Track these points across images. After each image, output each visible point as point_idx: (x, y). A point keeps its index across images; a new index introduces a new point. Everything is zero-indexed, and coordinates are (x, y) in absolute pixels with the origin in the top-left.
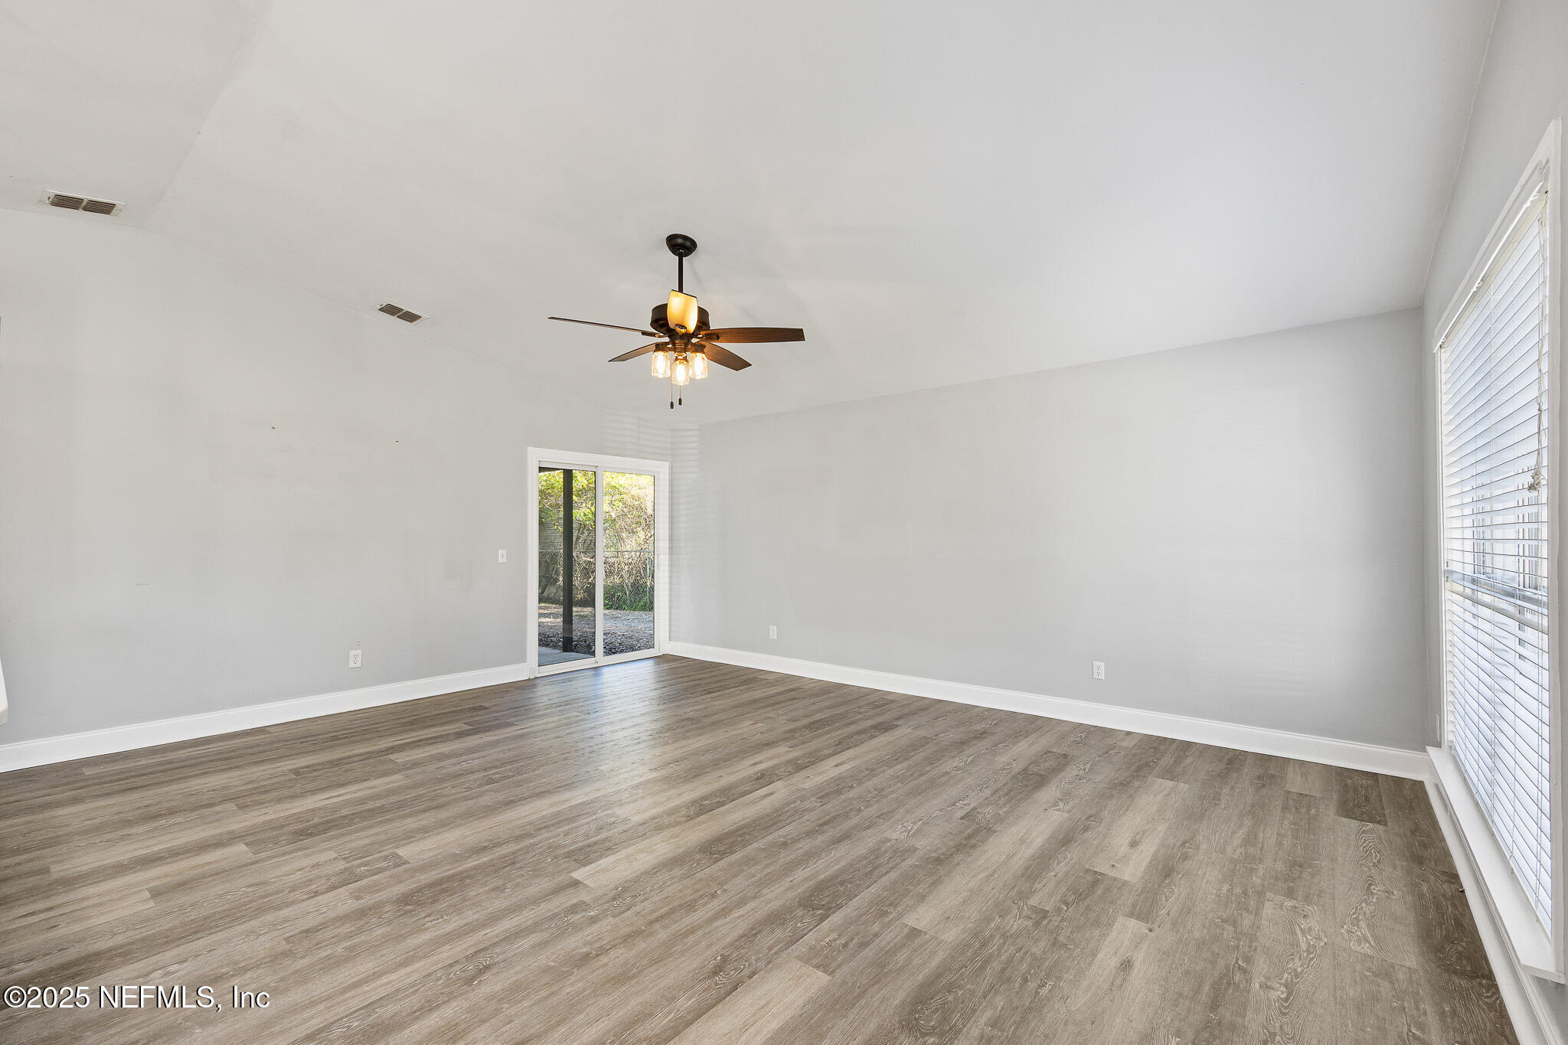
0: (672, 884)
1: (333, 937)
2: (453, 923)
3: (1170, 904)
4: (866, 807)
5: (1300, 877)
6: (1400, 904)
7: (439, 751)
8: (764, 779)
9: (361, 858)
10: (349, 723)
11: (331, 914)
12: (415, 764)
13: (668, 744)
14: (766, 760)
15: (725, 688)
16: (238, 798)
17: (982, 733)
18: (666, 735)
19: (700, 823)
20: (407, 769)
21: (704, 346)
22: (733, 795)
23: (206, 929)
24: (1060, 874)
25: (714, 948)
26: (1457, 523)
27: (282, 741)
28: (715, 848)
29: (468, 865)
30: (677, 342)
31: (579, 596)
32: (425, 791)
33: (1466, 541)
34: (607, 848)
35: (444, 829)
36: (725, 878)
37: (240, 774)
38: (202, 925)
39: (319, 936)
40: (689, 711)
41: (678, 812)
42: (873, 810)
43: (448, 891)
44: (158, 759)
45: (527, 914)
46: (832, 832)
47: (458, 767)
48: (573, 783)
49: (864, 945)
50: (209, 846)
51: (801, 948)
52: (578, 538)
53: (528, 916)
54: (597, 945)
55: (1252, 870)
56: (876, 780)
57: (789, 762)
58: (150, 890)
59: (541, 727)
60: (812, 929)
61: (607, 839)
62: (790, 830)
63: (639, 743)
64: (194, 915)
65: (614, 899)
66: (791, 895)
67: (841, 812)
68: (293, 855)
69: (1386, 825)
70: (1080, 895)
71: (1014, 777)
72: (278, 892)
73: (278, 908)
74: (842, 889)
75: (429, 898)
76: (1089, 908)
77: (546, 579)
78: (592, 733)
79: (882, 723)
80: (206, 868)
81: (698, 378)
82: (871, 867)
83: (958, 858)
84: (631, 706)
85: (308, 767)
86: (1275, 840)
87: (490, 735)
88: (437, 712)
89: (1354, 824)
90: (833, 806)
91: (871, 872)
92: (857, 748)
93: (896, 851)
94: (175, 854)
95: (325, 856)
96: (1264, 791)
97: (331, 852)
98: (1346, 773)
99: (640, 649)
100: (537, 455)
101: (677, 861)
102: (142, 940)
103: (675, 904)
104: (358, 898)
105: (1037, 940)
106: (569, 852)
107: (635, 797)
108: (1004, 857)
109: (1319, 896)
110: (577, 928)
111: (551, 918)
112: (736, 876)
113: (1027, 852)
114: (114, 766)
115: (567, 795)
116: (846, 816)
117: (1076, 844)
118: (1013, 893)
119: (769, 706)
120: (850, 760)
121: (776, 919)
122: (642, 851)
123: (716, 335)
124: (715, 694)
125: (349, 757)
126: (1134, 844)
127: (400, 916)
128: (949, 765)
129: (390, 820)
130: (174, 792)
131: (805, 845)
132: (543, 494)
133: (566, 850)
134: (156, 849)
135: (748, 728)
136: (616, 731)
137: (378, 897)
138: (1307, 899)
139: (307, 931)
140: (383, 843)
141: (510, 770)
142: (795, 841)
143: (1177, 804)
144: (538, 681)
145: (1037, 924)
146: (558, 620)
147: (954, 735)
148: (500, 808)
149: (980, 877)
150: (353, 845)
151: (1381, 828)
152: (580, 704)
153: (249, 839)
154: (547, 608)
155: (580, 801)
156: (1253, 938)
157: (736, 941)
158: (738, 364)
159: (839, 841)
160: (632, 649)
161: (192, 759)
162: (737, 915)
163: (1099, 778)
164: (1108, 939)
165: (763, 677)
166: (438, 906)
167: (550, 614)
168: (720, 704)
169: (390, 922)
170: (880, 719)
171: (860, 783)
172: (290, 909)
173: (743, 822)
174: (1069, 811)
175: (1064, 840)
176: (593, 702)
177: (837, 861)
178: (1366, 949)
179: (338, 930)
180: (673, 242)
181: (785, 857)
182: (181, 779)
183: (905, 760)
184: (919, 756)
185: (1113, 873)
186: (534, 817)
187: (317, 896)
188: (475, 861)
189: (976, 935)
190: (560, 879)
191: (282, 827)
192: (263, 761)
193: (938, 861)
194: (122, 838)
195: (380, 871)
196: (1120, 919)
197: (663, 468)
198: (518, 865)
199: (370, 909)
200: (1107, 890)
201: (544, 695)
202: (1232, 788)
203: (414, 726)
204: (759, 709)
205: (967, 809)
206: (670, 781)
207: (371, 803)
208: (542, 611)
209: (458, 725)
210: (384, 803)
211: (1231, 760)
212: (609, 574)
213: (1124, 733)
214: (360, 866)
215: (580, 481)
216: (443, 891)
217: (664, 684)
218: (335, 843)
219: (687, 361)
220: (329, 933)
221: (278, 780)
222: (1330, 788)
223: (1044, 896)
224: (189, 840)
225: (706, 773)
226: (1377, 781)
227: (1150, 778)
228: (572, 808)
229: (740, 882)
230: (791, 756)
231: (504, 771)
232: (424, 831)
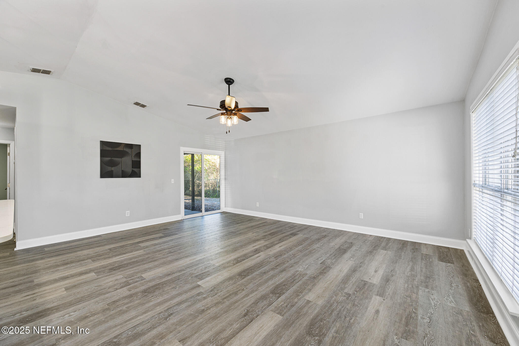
0: (230, 286)
1: (122, 304)
2: (160, 299)
3: (390, 291)
4: (290, 260)
5: (429, 281)
6: (461, 289)
7: (154, 243)
8: (257, 251)
9: (130, 277)
10: (126, 234)
11: (122, 296)
12: (147, 247)
13: (226, 240)
14: (258, 245)
15: (243, 222)
16: (92, 258)
17: (325, 236)
18: (225, 237)
19: (237, 266)
20: (144, 248)
21: (237, 114)
22: (247, 256)
23: (82, 301)
24: (354, 282)
25: (244, 308)
26: (477, 168)
27: (106, 239)
28: (243, 274)
29: (164, 280)
30: (228, 112)
31: (196, 193)
32: (150, 256)
33: (480, 174)
34: (208, 274)
35: (157, 268)
36: (246, 284)
37: (93, 250)
38: (81, 299)
39: (118, 303)
40: (232, 229)
41: (230, 262)
42: (292, 261)
43: (158, 288)
44: (68, 245)
45: (184, 296)
46: (279, 269)
47: (160, 248)
48: (197, 253)
49: (292, 306)
50: (83, 273)
51: (272, 307)
52: (196, 175)
53: (184, 297)
54: (206, 306)
55: (414, 279)
56: (292, 251)
57: (265, 246)
58: (65, 288)
59: (186, 235)
60: (275, 301)
61: (208, 271)
62: (266, 268)
63: (217, 240)
64: (78, 296)
65: (211, 291)
66: (268, 289)
67: (282, 262)
68: (110, 276)
69: (454, 264)
70: (361, 288)
71: (336, 250)
72: (105, 289)
73: (105, 294)
74: (284, 287)
75: (152, 291)
76: (363, 293)
77: (186, 188)
78: (202, 237)
79: (293, 233)
80: (82, 281)
81: (235, 124)
82: (293, 280)
83: (320, 277)
84: (214, 228)
85: (114, 248)
86: (420, 269)
87: (170, 238)
88: (153, 230)
89: (444, 264)
90: (280, 260)
91: (293, 282)
92: (286, 241)
93: (300, 275)
94: (72, 276)
95: (119, 276)
96: (415, 254)
97: (121, 276)
98: (439, 247)
99: (216, 210)
100: (183, 149)
101: (230, 278)
102: (62, 304)
103: (231, 293)
104: (130, 291)
105: (349, 303)
106: (196, 276)
107: (217, 258)
108: (335, 276)
109: (436, 287)
110: (200, 301)
111: (191, 297)
112: (250, 283)
113: (342, 275)
114: (54, 247)
115: (195, 257)
116: (284, 263)
117: (358, 272)
118: (339, 288)
119: (257, 228)
120: (284, 245)
121: (264, 297)
122: (219, 275)
123: (240, 110)
124: (240, 224)
125: (126, 245)
126: (376, 271)
127: (143, 297)
128: (315, 246)
129: (139, 265)
130: (72, 256)
131: (271, 273)
132: (185, 162)
133: (195, 275)
134: (67, 274)
135: (250, 235)
136: (210, 236)
137: (136, 290)
138: (432, 289)
139: (114, 302)
140: (137, 273)
141: (177, 249)
142: (268, 272)
143: (388, 258)
144: (185, 220)
145: (347, 298)
146: (190, 201)
147: (316, 237)
148: (174, 261)
149: (328, 283)
150: (128, 273)
151: (452, 265)
152: (198, 228)
153: (96, 271)
154: (186, 197)
155: (199, 259)
156: (417, 302)
157: (251, 305)
158: (247, 119)
159: (282, 271)
160: (213, 210)
161: (78, 245)
162: (251, 296)
163: (363, 250)
164: (371, 303)
165: (255, 219)
166: (155, 294)
167: (187, 199)
168: (242, 227)
169: (140, 299)
170: (292, 232)
171: (288, 253)
172: (108, 294)
173: (251, 266)
174: (354, 261)
175: (354, 270)
176: (202, 227)
177: (282, 278)
178: (453, 305)
179: (123, 302)
180: (227, 80)
181: (265, 277)
182: (75, 251)
183: (301, 245)
184: (305, 244)
185: (370, 281)
186: (185, 264)
187: (117, 290)
188: (167, 278)
189: (328, 303)
190: (194, 285)
191: (106, 267)
192: (100, 246)
193: (314, 278)
194: (56, 271)
195: (137, 282)
196: (374, 296)
197: (222, 153)
198: (180, 280)
199: (134, 294)
200: (369, 287)
201: (187, 225)
202: (405, 253)
203: (146, 235)
204: (254, 229)
205: (322, 261)
206: (227, 252)
207: (133, 259)
208: (185, 198)
209: (160, 234)
210: (137, 259)
211: (404, 244)
212: (205, 186)
213: (369, 235)
214: (130, 280)
215: (196, 158)
216: (157, 288)
217: (224, 221)
218: (122, 272)
219: (231, 118)
220: (121, 302)
221: (104, 252)
222: (435, 252)
223: (349, 289)
224: (77, 272)
225: (238, 249)
226: (449, 250)
227: (379, 250)
228: (197, 261)
229: (251, 286)
230: (265, 244)
231: (175, 249)
232: (150, 269)
